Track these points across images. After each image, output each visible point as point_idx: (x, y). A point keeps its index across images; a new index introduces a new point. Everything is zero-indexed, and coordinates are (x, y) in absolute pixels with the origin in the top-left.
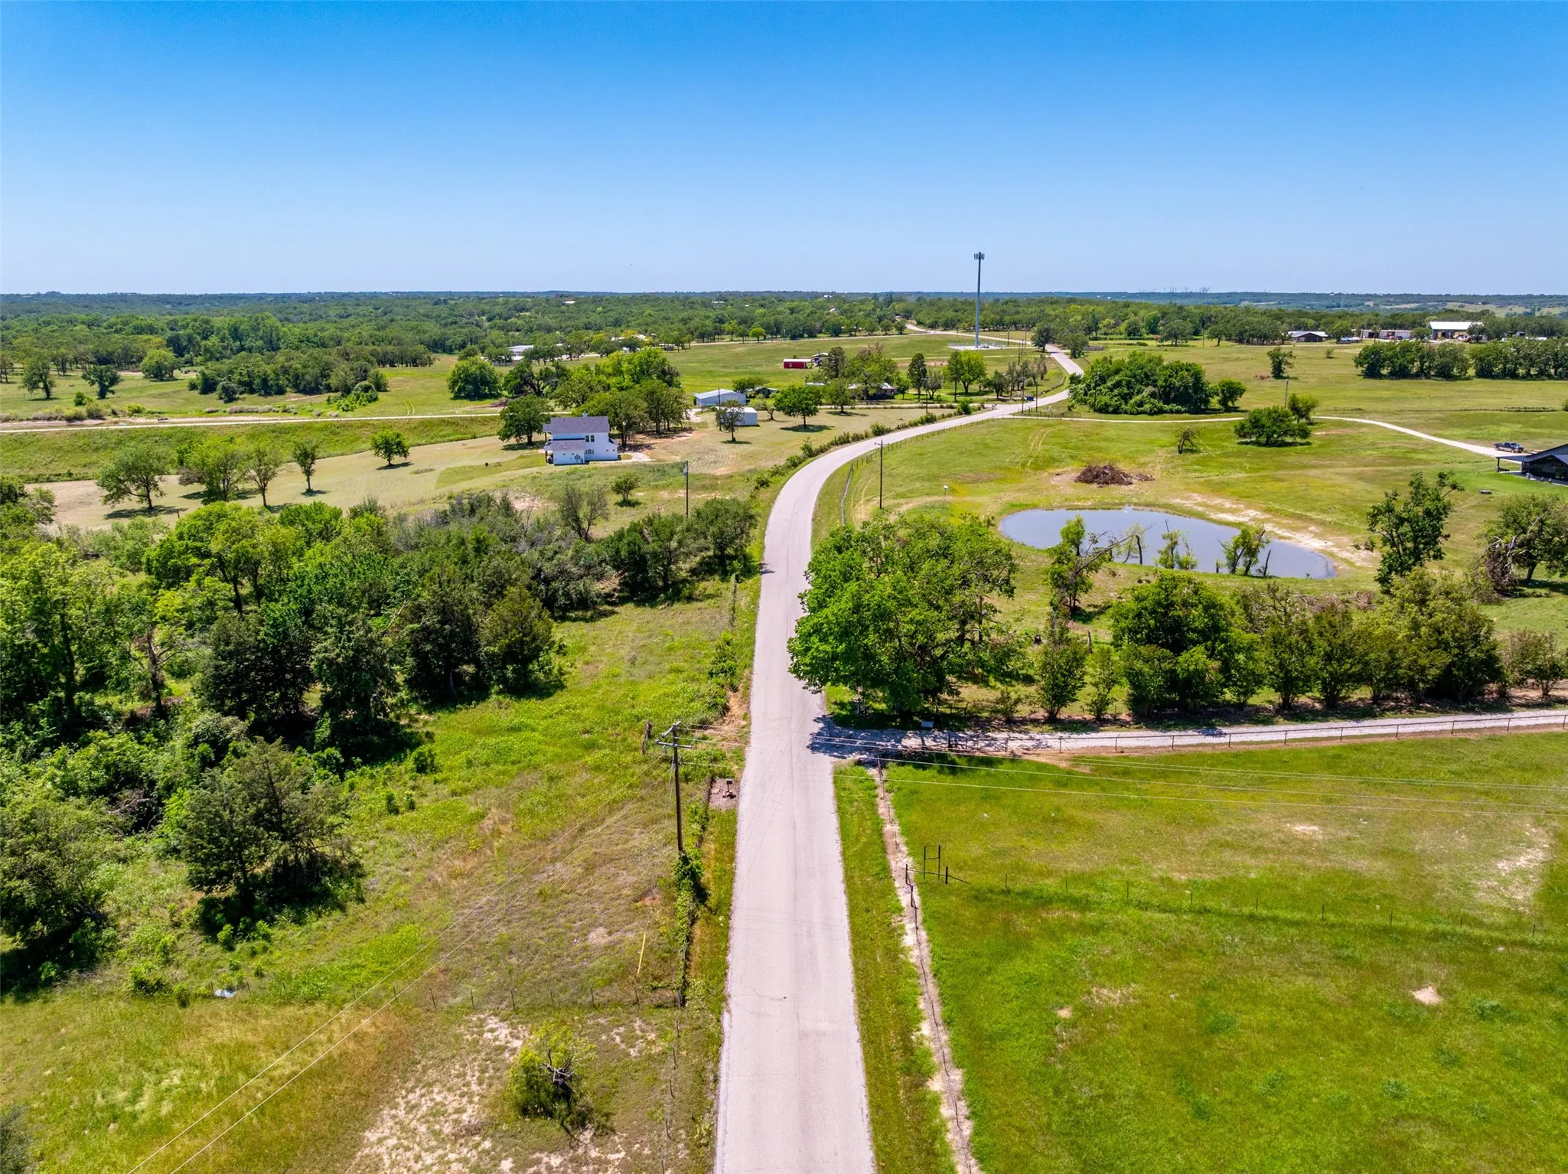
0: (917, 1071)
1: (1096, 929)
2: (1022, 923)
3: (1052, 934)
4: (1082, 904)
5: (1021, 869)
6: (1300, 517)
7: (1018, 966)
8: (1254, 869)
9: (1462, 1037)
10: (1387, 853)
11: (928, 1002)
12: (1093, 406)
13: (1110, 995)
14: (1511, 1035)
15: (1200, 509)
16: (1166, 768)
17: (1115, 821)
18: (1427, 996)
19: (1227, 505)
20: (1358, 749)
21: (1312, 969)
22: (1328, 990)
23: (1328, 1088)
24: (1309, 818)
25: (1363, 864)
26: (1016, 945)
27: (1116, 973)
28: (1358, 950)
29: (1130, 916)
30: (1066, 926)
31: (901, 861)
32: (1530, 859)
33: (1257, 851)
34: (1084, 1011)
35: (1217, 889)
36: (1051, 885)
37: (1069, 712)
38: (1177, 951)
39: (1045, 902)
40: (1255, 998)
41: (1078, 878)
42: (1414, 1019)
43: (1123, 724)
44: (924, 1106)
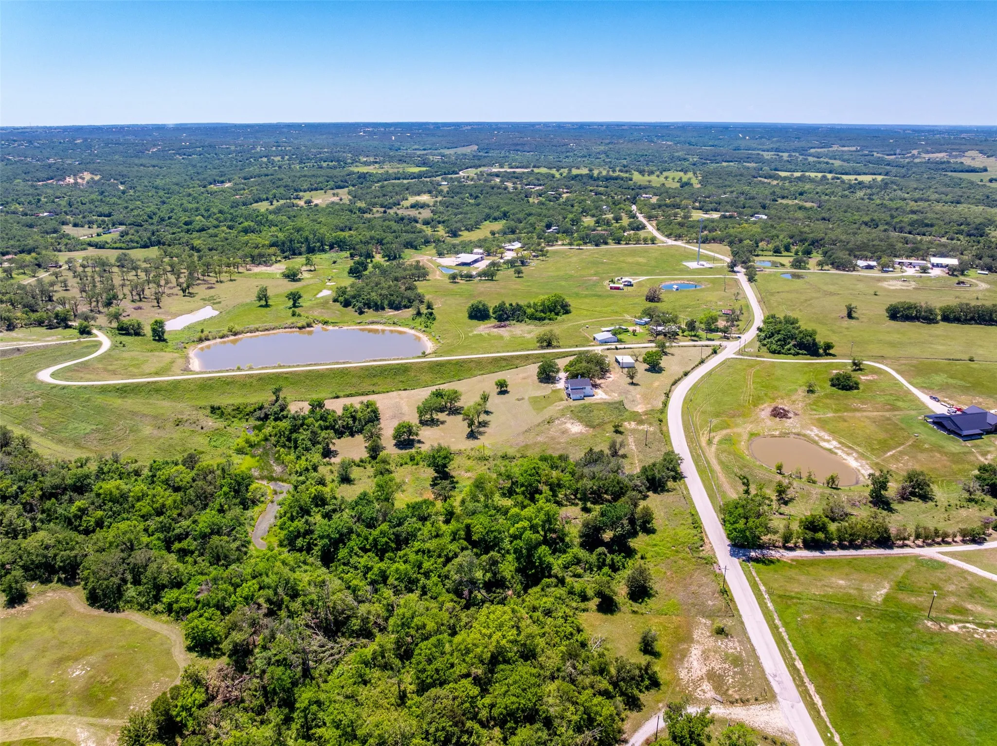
0: (777, 628)
1: (802, 604)
2: (789, 602)
3: (795, 604)
4: (799, 599)
5: (786, 590)
6: (850, 448)
7: (790, 611)
8: (830, 591)
9: (863, 625)
10: (857, 589)
11: (776, 616)
12: (768, 349)
13: (806, 616)
14: (870, 625)
15: (817, 438)
16: (812, 563)
17: (803, 578)
18: (859, 618)
19: (826, 437)
20: (855, 559)
21: (840, 613)
22: (843, 617)
23: (841, 632)
24: (842, 579)
25: (852, 591)
26: (789, 607)
27: (807, 612)
28: (848, 609)
29: (808, 601)
30: (797, 603)
31: (763, 588)
32: (884, 591)
33: (832, 587)
34: (802, 619)
35: (824, 596)
36: (793, 594)
37: (791, 545)
38: (817, 609)
39: (792, 598)
40: (830, 617)
41: (797, 593)
42: (856, 622)
43: (801, 548)
44: (780, 633)
